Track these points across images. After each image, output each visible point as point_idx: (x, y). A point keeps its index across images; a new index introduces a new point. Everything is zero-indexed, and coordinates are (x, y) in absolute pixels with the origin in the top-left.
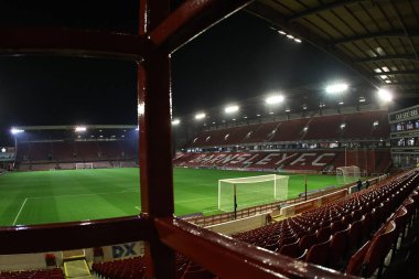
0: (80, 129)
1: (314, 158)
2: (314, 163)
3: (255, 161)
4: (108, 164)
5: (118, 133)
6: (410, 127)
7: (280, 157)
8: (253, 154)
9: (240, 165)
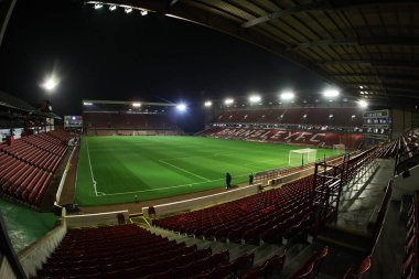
0: (137, 105)
1: (311, 136)
2: (312, 140)
3: (269, 136)
4: (154, 132)
5: (159, 108)
6: (376, 121)
7: (287, 135)
8: (267, 131)
9: (259, 138)
